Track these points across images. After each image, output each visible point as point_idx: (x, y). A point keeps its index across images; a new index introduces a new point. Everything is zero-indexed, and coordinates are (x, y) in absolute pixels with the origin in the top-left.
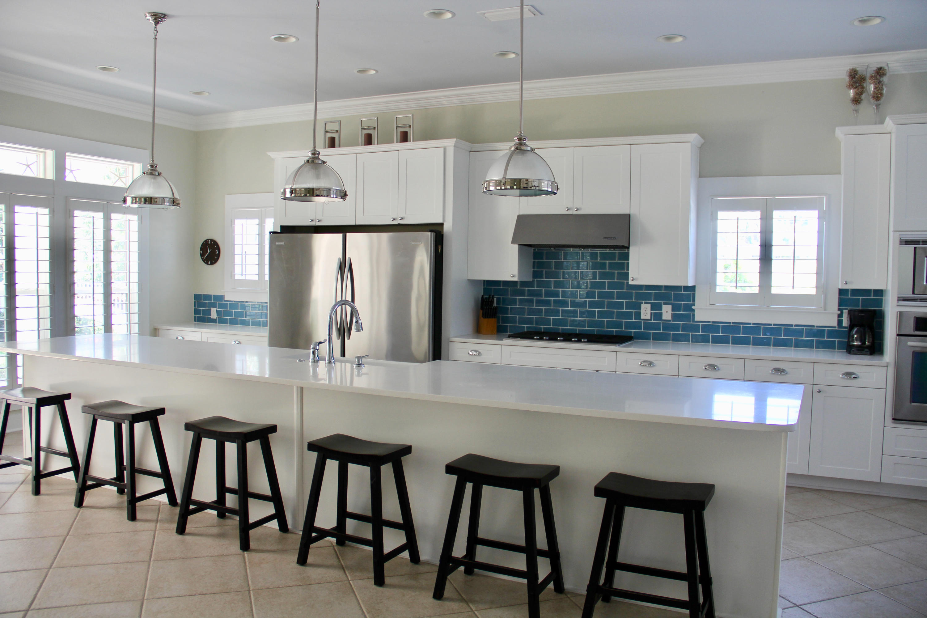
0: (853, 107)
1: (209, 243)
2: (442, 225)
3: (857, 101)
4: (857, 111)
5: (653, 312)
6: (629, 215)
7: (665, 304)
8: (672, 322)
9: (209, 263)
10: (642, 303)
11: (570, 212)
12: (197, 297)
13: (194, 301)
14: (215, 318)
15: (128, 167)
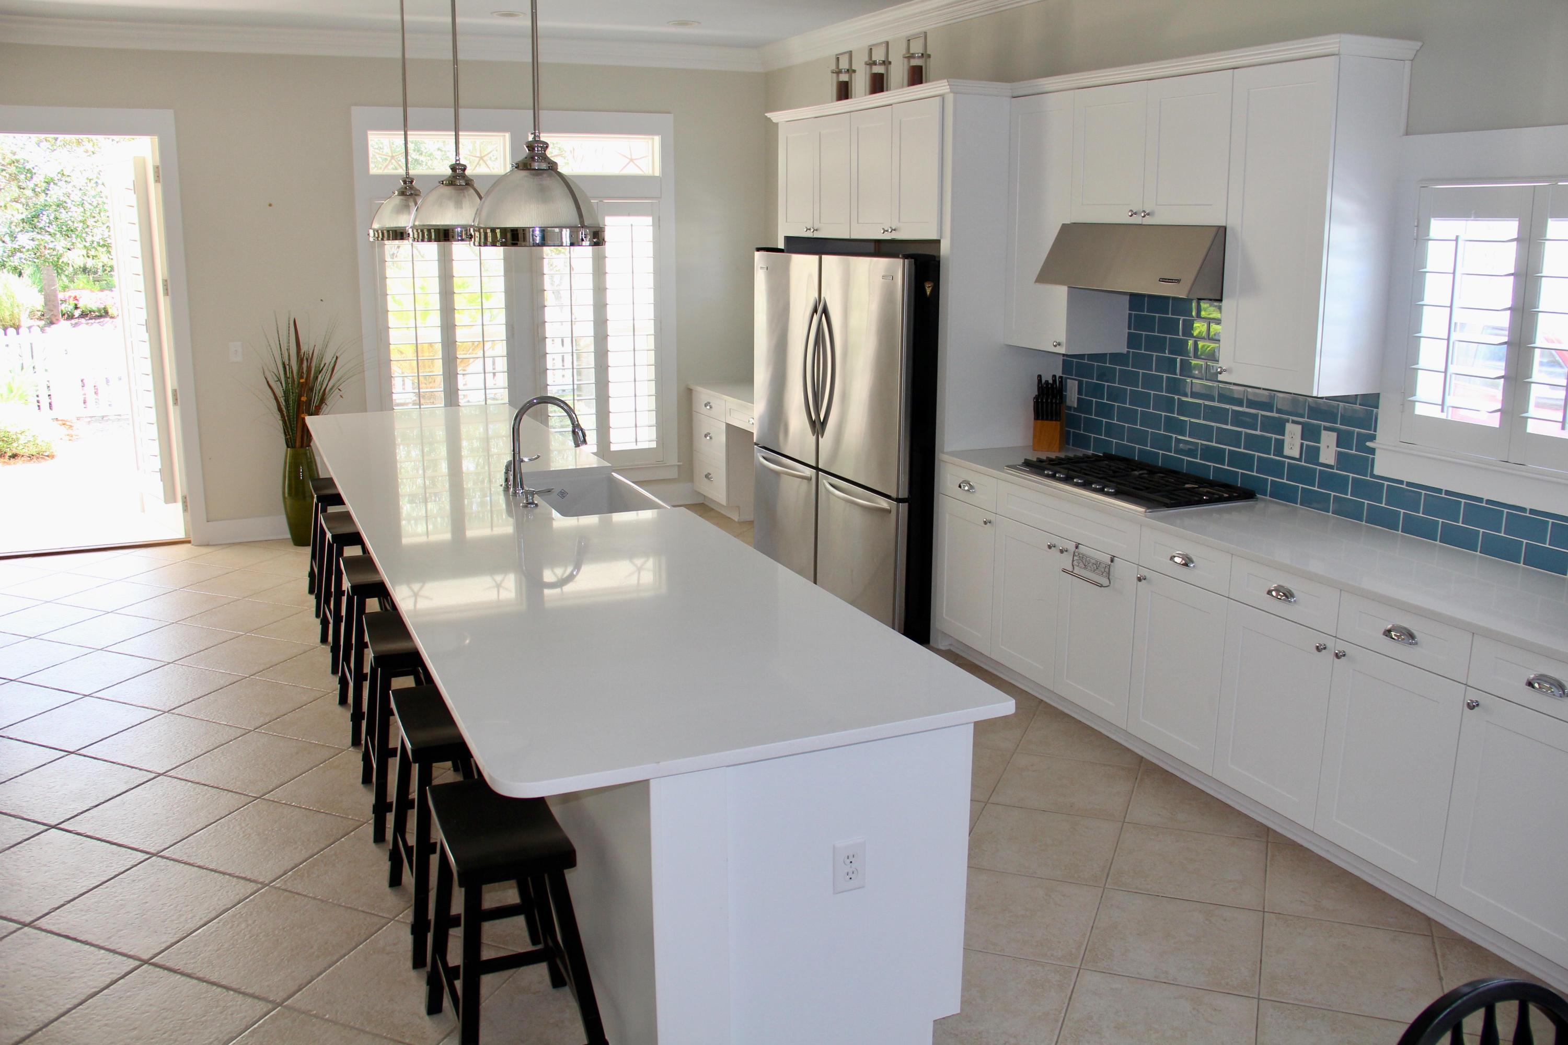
2: (938, 242)
5: (1305, 443)
6: (1225, 228)
7: (1326, 429)
8: (1335, 471)
10: (1288, 421)
11: (1136, 220)
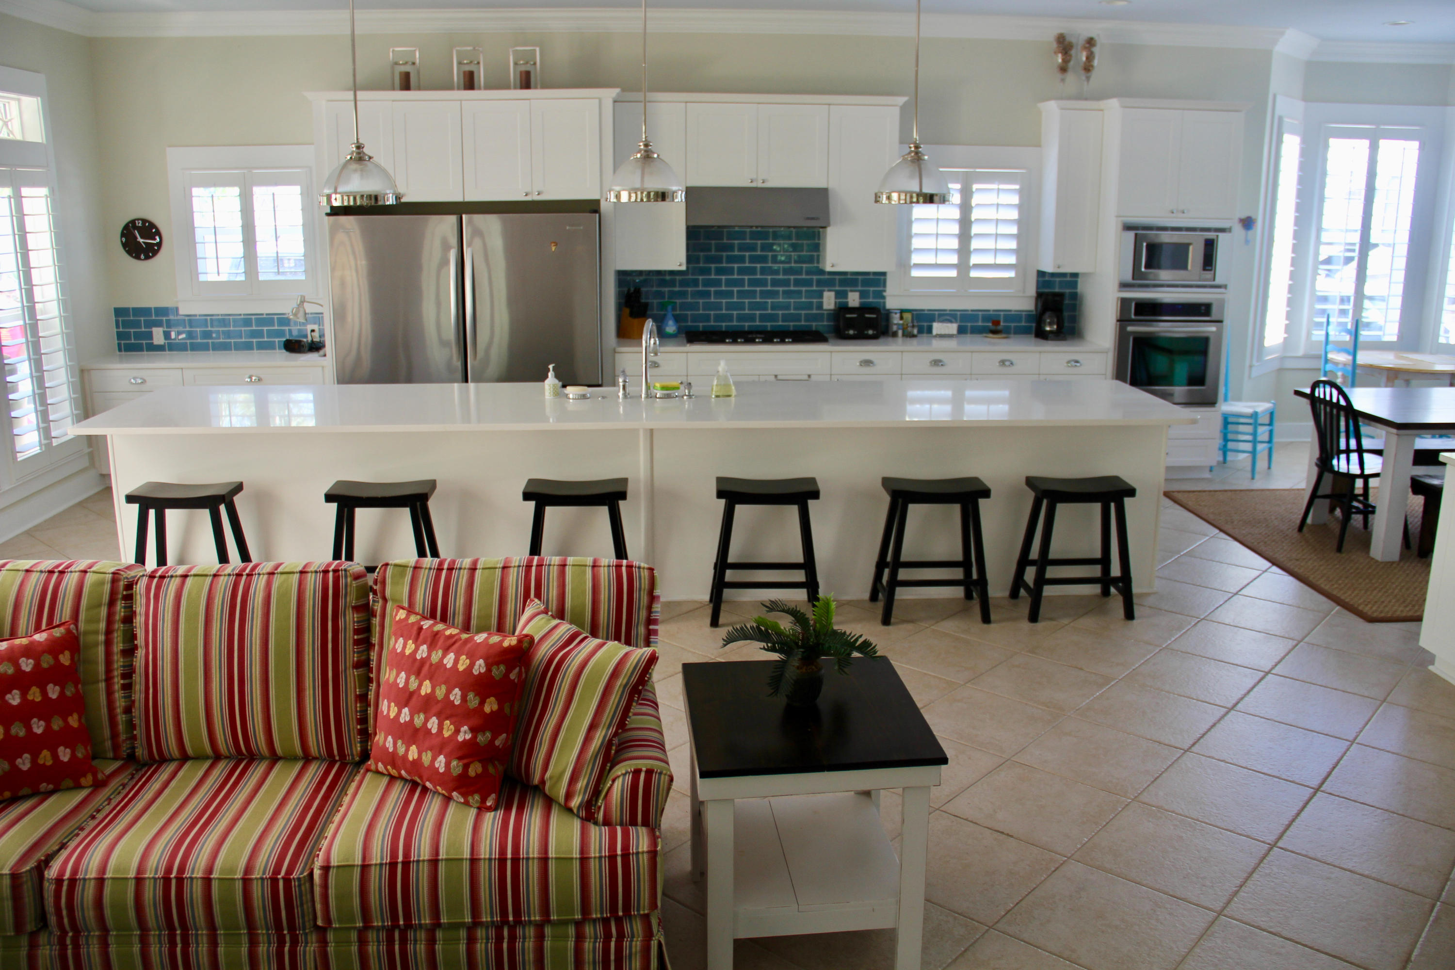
0: (1059, 76)
1: (140, 225)
2: (598, 201)
3: (1063, 69)
4: (1063, 80)
5: (837, 299)
6: (827, 189)
7: (851, 291)
9: (142, 257)
10: (824, 291)
11: (754, 185)
12: (119, 312)
13: (114, 319)
14: (162, 343)
15: (9, 103)
